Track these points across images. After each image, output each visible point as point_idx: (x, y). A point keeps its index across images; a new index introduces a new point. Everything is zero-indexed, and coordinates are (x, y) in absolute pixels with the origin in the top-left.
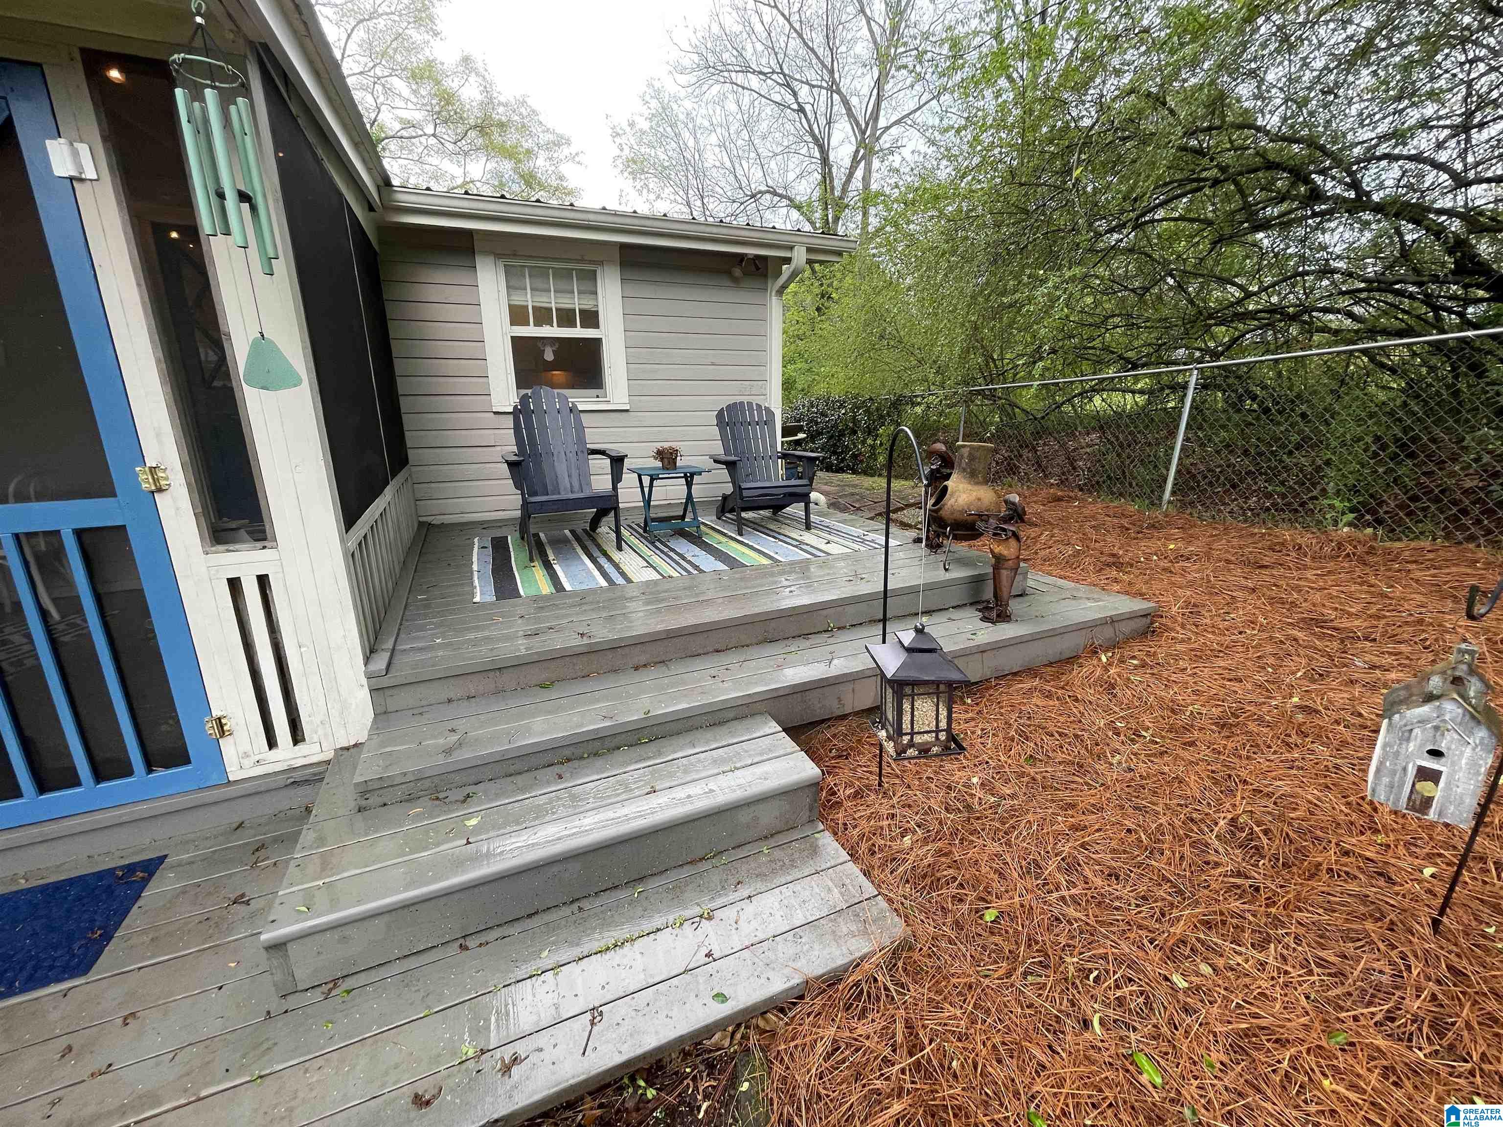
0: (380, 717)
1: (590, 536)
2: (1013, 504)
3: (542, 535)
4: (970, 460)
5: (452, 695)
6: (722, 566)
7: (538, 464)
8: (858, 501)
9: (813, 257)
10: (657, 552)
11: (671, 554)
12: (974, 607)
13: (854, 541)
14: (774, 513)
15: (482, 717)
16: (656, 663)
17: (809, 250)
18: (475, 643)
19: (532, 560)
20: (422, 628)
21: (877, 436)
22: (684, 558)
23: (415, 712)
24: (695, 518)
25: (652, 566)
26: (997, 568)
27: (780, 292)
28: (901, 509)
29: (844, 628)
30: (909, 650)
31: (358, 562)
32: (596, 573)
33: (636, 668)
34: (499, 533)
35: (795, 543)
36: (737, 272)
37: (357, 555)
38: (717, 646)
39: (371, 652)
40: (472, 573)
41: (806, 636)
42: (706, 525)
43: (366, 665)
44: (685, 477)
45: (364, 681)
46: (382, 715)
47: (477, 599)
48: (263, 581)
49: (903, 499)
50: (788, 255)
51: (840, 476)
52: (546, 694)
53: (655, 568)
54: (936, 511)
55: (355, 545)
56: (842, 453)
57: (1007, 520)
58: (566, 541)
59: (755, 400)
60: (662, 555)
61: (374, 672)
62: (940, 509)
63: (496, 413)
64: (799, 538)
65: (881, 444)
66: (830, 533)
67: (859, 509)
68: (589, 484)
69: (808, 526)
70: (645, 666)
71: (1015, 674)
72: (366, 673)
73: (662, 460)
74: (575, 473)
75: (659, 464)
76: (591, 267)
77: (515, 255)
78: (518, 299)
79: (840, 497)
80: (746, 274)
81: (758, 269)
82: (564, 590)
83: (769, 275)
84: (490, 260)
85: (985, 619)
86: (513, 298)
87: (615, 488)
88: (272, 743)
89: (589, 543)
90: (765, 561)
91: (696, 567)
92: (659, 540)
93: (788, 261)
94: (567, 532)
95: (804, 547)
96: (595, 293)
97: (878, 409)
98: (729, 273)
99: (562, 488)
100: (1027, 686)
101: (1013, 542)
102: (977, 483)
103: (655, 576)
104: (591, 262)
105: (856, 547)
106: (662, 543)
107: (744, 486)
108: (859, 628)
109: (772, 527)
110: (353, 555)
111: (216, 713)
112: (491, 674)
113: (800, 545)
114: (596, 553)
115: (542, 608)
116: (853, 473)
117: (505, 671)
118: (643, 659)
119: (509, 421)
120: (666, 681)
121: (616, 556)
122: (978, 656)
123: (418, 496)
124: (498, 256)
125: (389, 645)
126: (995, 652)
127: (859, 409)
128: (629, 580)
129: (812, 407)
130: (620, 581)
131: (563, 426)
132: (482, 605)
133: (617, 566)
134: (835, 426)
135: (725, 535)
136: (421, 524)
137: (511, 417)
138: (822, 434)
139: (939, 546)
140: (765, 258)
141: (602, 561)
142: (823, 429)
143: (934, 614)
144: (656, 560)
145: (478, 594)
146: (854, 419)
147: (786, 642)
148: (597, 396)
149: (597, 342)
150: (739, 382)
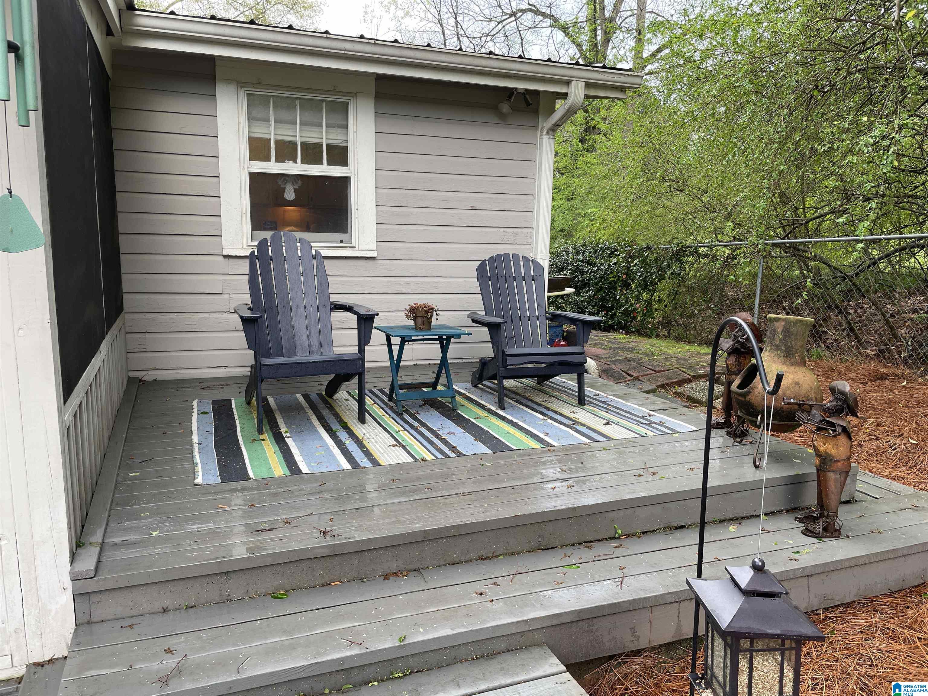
0: (81, 628)
1: (326, 403)
2: (843, 393)
3: (271, 400)
4: (785, 337)
5: (168, 603)
6: (484, 450)
7: (274, 318)
8: (635, 368)
9: (593, 93)
10: (406, 426)
11: (423, 430)
12: (793, 516)
13: (638, 423)
14: (539, 383)
15: (204, 635)
16: (409, 571)
17: (588, 85)
18: (199, 538)
19: (260, 431)
20: (135, 516)
21: (654, 290)
22: (438, 436)
23: (126, 623)
24: (449, 386)
25: (401, 445)
26: (821, 470)
27: (553, 130)
28: (689, 381)
29: (634, 535)
30: (747, 593)
31: (73, 438)
32: (336, 451)
33: (386, 578)
34: (221, 395)
35: (568, 422)
36: (505, 108)
37: (72, 429)
38: (482, 553)
39: (78, 546)
40: (192, 446)
41: (588, 543)
42: (460, 394)
43: (71, 563)
44: (440, 339)
45: (68, 584)
46: (84, 626)
47: (199, 480)
49: (689, 368)
50: (564, 90)
51: (612, 336)
52: (279, 607)
53: (404, 448)
54: (744, 395)
55: (71, 418)
56: (612, 308)
57: (836, 412)
58: (299, 408)
59: (521, 251)
60: (412, 431)
61: (81, 573)
62: (749, 392)
63: (226, 257)
64: (572, 416)
65: (660, 301)
66: (608, 411)
67: (637, 378)
68: (331, 344)
69: (581, 401)
70: (396, 574)
71: (848, 605)
72: (71, 572)
73: (415, 319)
74: (314, 330)
75: (412, 323)
76: (344, 99)
77: (259, 84)
78: (260, 132)
79: (614, 362)
80: (515, 109)
81: (528, 104)
82: (300, 472)
83: (540, 113)
84: (232, 88)
85: (808, 532)
86: (253, 130)
87: (361, 350)
89: (325, 412)
90: (534, 444)
91: (453, 449)
92: (407, 412)
93: (564, 96)
94: (299, 397)
95: (580, 428)
96: (346, 127)
97: (656, 260)
98: (494, 109)
99: (299, 347)
100: (866, 622)
101: (843, 439)
102: (792, 364)
103: (406, 459)
104: (343, 94)
105: (642, 430)
106: (411, 415)
107: (509, 351)
108: (652, 536)
109: (538, 399)
110: (68, 430)
112: (216, 579)
113: (573, 424)
114: (336, 426)
115: (275, 494)
116: (627, 333)
117: (232, 575)
118: (394, 566)
119: (244, 267)
120: (423, 596)
121: (359, 430)
122: (805, 580)
123: (131, 348)
124: (241, 84)
125: (98, 537)
126: (823, 576)
127: (633, 258)
128: (375, 462)
129: (578, 254)
130: (364, 462)
131: (305, 275)
132: (205, 488)
133: (360, 443)
134: (604, 277)
135: (483, 407)
136: (131, 381)
137: (246, 262)
138: (589, 286)
139: (744, 434)
140: (536, 93)
141: (343, 435)
142: (590, 279)
143: (744, 522)
144: (405, 436)
145: (200, 474)
146: (628, 272)
147: (564, 550)
148: (342, 242)
149: (344, 182)
150: (502, 230)
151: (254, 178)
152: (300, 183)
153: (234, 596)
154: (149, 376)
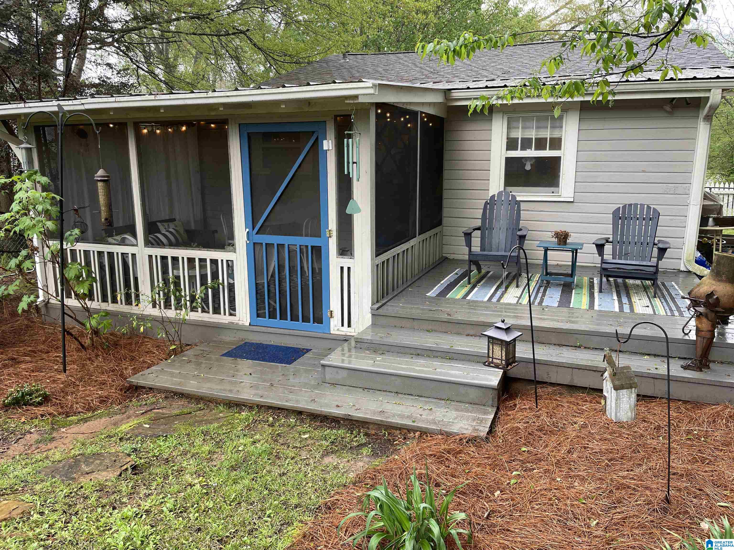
0: (372, 325)
5: (396, 325)
6: (555, 305)
7: (490, 234)
11: (540, 294)
15: (400, 333)
17: (724, 91)
18: (411, 308)
19: (469, 284)
22: (543, 297)
23: (383, 326)
29: (589, 348)
32: (489, 295)
33: (468, 335)
35: (625, 302)
36: (667, 108)
39: (377, 302)
40: (439, 284)
43: (372, 305)
46: (374, 324)
47: (428, 294)
48: (349, 268)
52: (428, 334)
55: (380, 262)
60: (534, 294)
61: (374, 308)
64: (635, 300)
72: (371, 308)
73: (557, 238)
77: (515, 112)
78: (513, 135)
81: (688, 104)
82: (466, 298)
84: (500, 116)
86: (510, 134)
88: (343, 325)
90: (585, 307)
91: (541, 302)
93: (707, 99)
95: (625, 305)
96: (561, 127)
98: (663, 109)
99: (500, 248)
103: (514, 302)
105: (661, 312)
106: (546, 288)
110: (377, 265)
111: (331, 309)
112: (410, 320)
114: (503, 287)
115: (448, 303)
117: (415, 320)
118: (472, 332)
120: (473, 342)
121: (511, 289)
122: (651, 380)
123: (445, 242)
124: (505, 114)
128: (499, 301)
130: (494, 300)
132: (428, 297)
136: (442, 257)
141: (501, 290)
145: (431, 293)
148: (553, 192)
149: (558, 159)
150: (665, 185)
151: (508, 160)
152: (534, 161)
153: (416, 328)
154: (451, 257)
